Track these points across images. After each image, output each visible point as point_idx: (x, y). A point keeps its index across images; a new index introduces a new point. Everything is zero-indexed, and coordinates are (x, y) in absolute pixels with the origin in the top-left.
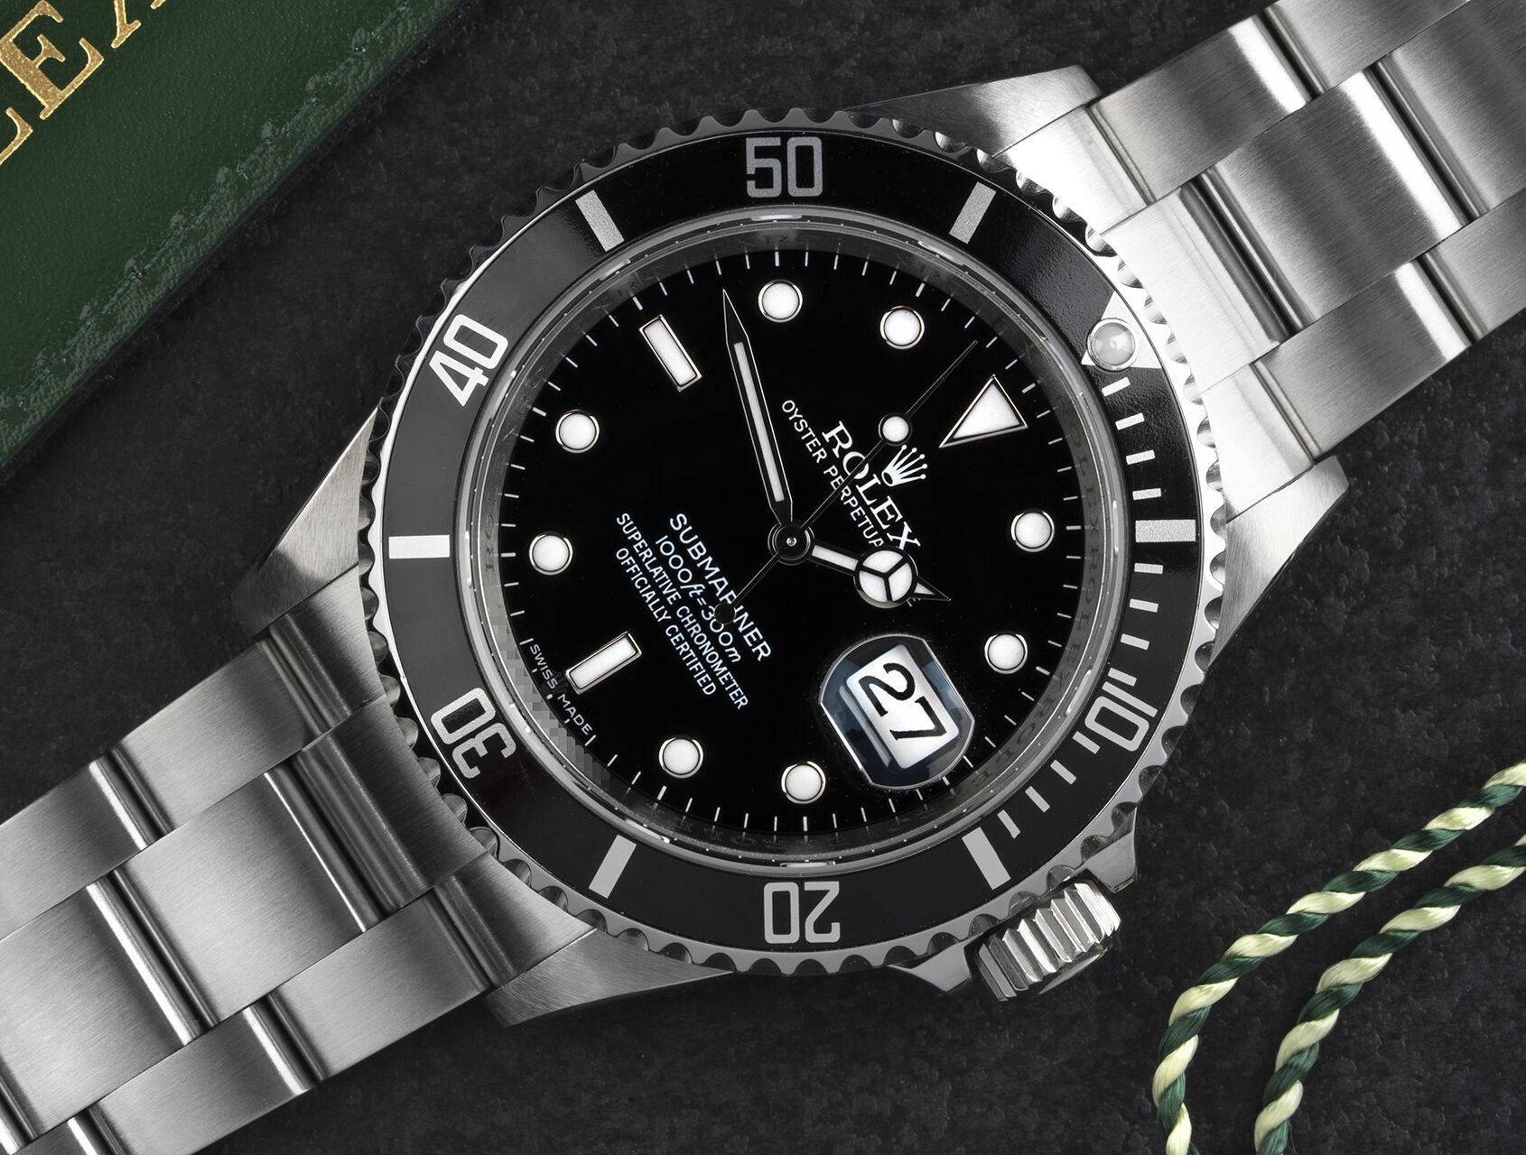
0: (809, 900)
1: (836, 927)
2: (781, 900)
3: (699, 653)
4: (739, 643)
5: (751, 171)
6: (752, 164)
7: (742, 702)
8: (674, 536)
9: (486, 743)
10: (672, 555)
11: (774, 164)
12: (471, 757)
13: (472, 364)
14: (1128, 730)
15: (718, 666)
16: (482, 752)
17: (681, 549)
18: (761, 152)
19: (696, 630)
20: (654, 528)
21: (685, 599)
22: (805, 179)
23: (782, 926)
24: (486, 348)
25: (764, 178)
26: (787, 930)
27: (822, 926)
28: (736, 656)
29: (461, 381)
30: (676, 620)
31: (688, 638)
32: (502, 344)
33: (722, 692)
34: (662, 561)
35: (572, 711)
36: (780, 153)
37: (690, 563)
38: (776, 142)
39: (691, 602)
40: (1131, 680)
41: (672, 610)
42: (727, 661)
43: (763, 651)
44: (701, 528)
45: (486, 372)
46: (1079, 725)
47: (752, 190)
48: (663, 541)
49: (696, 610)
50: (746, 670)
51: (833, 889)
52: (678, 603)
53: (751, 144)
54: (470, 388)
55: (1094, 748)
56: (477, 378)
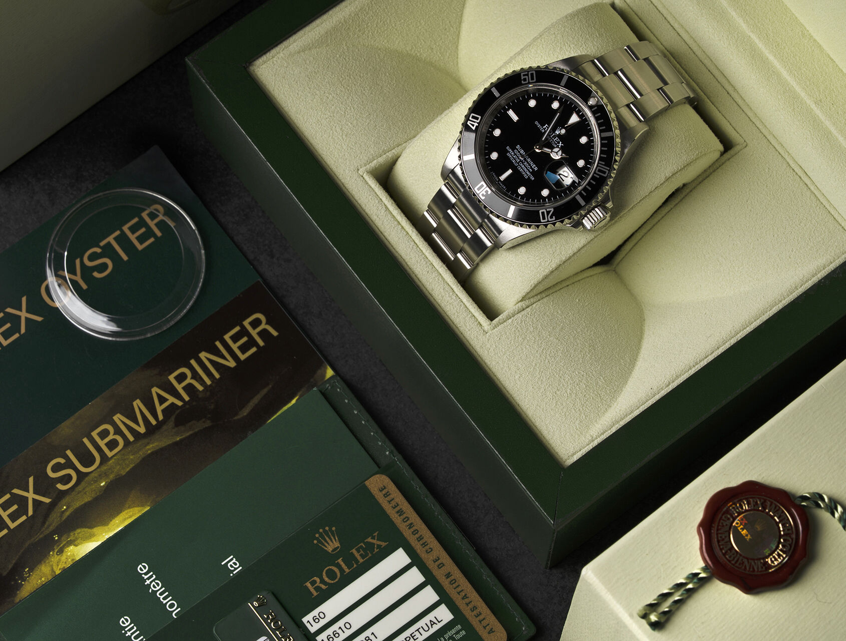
0: (548, 213)
1: (554, 217)
2: (543, 213)
3: (524, 171)
4: (531, 168)
5: (522, 79)
6: (522, 78)
7: (533, 179)
8: (517, 149)
9: (485, 192)
10: (517, 153)
11: (527, 77)
12: (483, 195)
13: (475, 122)
14: (604, 173)
15: (528, 173)
16: (485, 194)
17: (519, 152)
18: (524, 75)
19: (523, 166)
20: (513, 149)
21: (521, 161)
22: (532, 79)
23: (544, 218)
24: (477, 119)
25: (525, 80)
26: (545, 219)
27: (551, 217)
28: (531, 170)
29: (473, 125)
30: (519, 165)
31: (522, 168)
32: (480, 117)
33: (529, 177)
34: (516, 154)
35: (501, 184)
36: (527, 75)
37: (520, 154)
38: (527, 73)
39: (522, 161)
40: (604, 163)
41: (518, 163)
42: (529, 172)
43: (536, 169)
44: (522, 147)
45: (478, 123)
46: (595, 173)
47: (523, 82)
48: (515, 151)
49: (523, 163)
50: (533, 173)
51: (552, 210)
52: (519, 162)
53: (522, 74)
54: (475, 126)
55: (598, 177)
56: (476, 124)
